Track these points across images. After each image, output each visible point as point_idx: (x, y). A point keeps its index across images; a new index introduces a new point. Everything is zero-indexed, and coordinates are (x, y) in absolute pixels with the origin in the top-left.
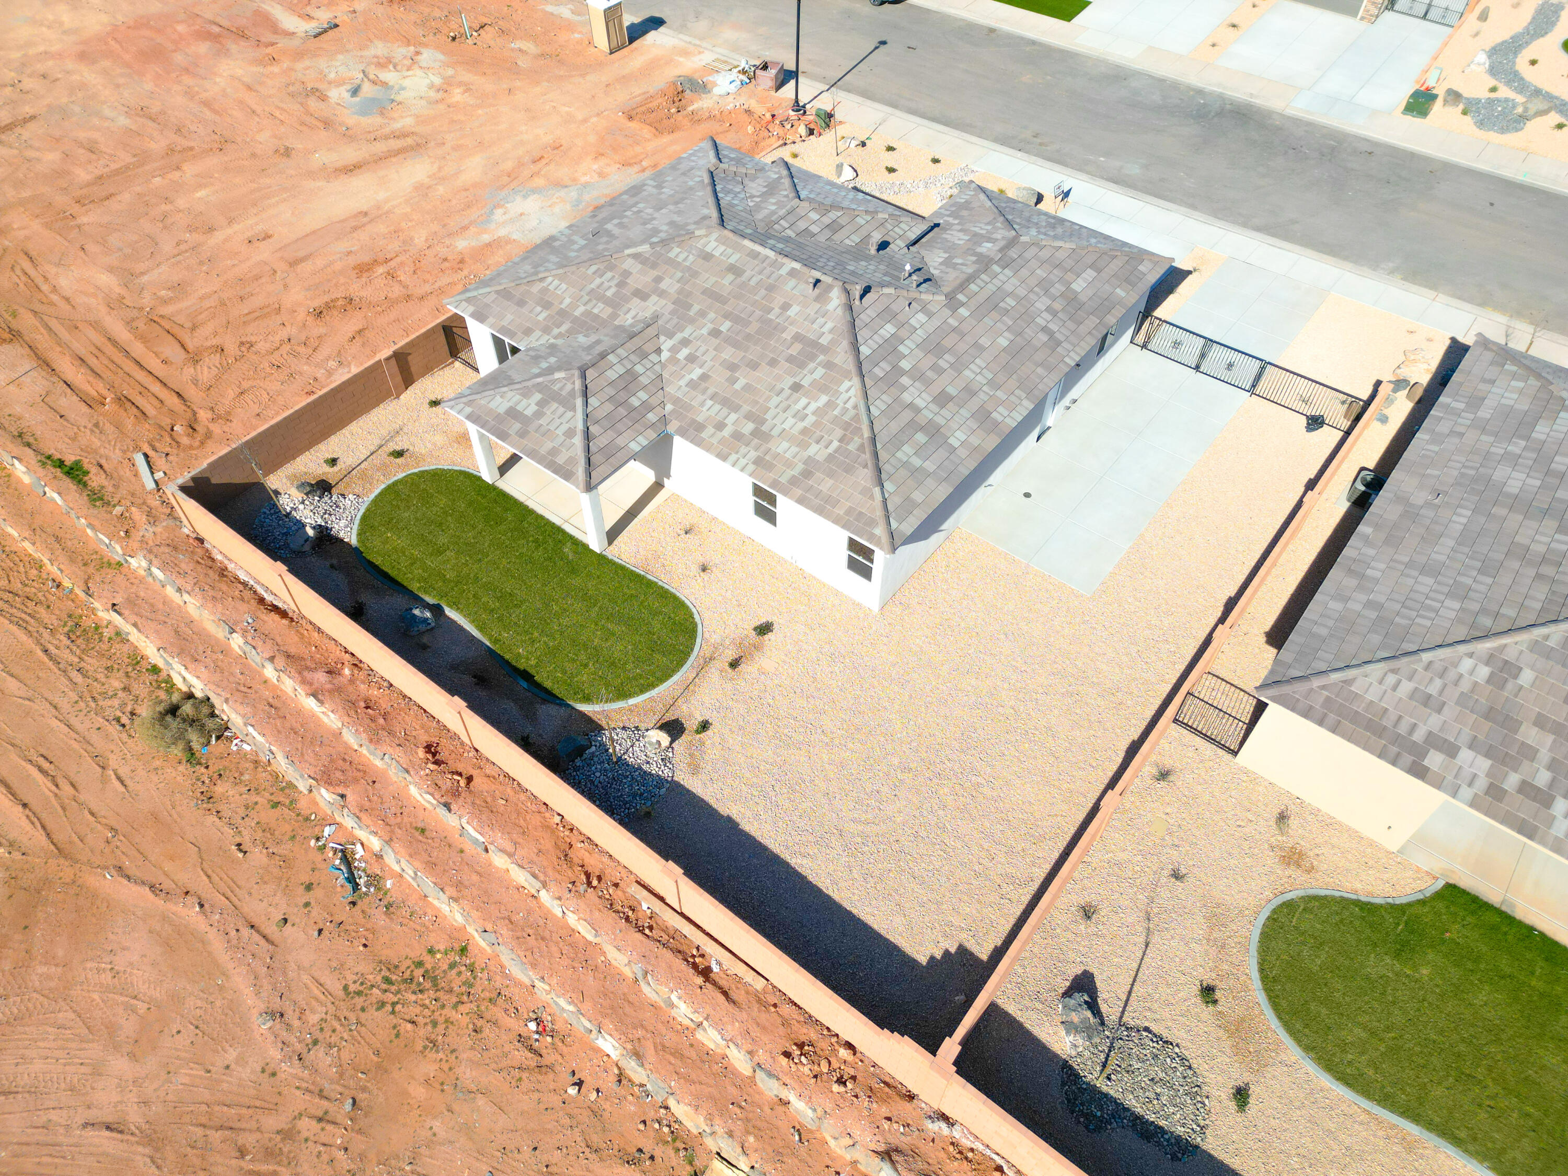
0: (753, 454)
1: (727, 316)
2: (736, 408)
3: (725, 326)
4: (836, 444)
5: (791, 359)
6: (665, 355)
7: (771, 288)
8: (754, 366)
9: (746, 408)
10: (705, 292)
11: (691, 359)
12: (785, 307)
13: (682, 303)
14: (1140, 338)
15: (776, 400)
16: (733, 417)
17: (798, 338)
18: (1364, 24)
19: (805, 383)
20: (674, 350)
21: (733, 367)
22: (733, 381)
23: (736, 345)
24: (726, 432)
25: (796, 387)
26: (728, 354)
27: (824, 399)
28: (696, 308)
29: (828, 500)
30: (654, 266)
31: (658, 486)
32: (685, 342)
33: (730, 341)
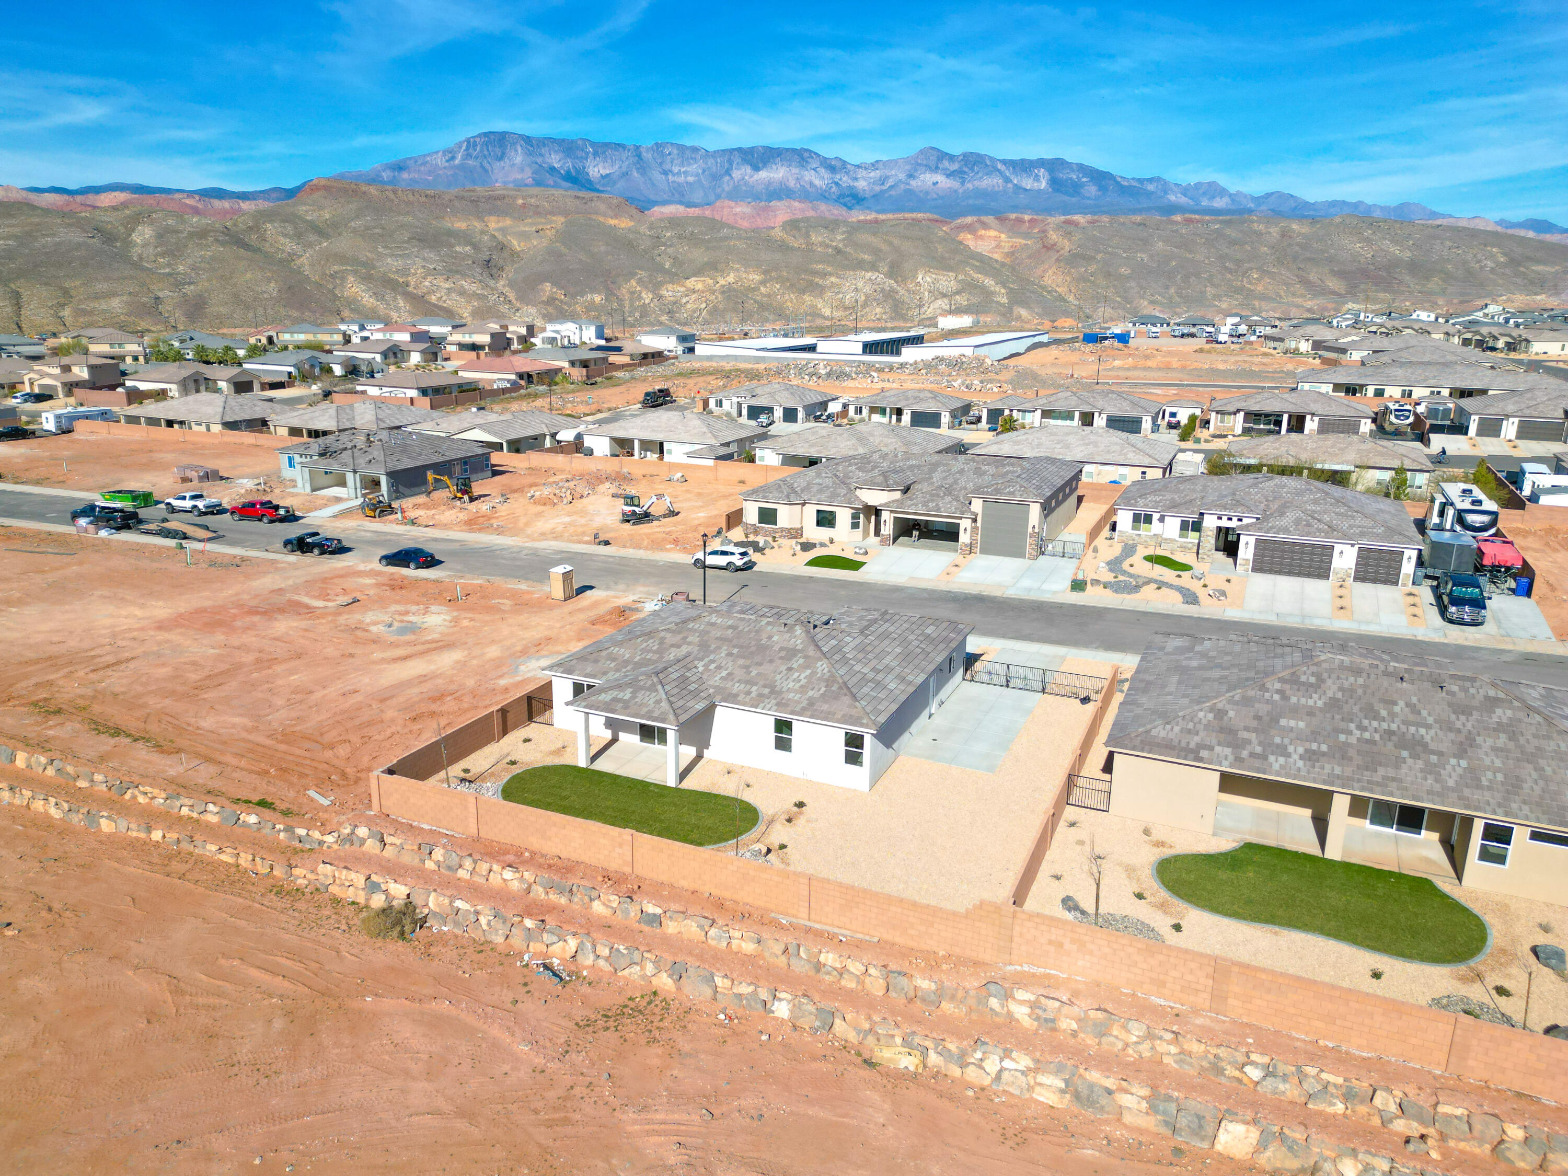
0: (774, 702)
1: (734, 647)
2: (756, 684)
3: (735, 651)
4: (823, 689)
5: (781, 658)
6: (701, 669)
7: (757, 632)
8: (759, 664)
9: (761, 683)
10: (717, 638)
11: (719, 668)
12: (770, 637)
13: (704, 646)
14: (968, 676)
15: (778, 677)
16: (754, 688)
17: (782, 649)
18: (1031, 561)
19: (795, 666)
20: (706, 666)
21: (747, 667)
22: (749, 673)
23: (744, 657)
24: (753, 695)
25: (790, 669)
26: (741, 662)
27: (808, 672)
28: (713, 646)
29: (829, 713)
30: (680, 633)
31: (699, 757)
32: (712, 661)
33: (739, 656)
